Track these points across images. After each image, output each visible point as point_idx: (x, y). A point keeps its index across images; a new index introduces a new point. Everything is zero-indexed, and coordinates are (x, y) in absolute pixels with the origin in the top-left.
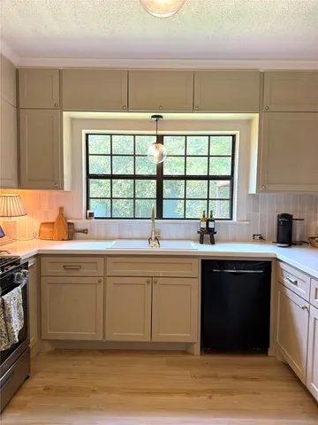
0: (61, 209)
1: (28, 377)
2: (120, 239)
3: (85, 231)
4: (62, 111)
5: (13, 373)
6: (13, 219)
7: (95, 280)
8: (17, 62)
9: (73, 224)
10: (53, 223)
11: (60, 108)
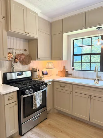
0: (64, 67)
1: (46, 119)
2: (84, 78)
3: (71, 74)
4: (63, 33)
5: (39, 116)
6: (51, 69)
7: (69, 92)
8: (51, 21)
9: (67, 72)
10: (61, 71)
11: (62, 32)
